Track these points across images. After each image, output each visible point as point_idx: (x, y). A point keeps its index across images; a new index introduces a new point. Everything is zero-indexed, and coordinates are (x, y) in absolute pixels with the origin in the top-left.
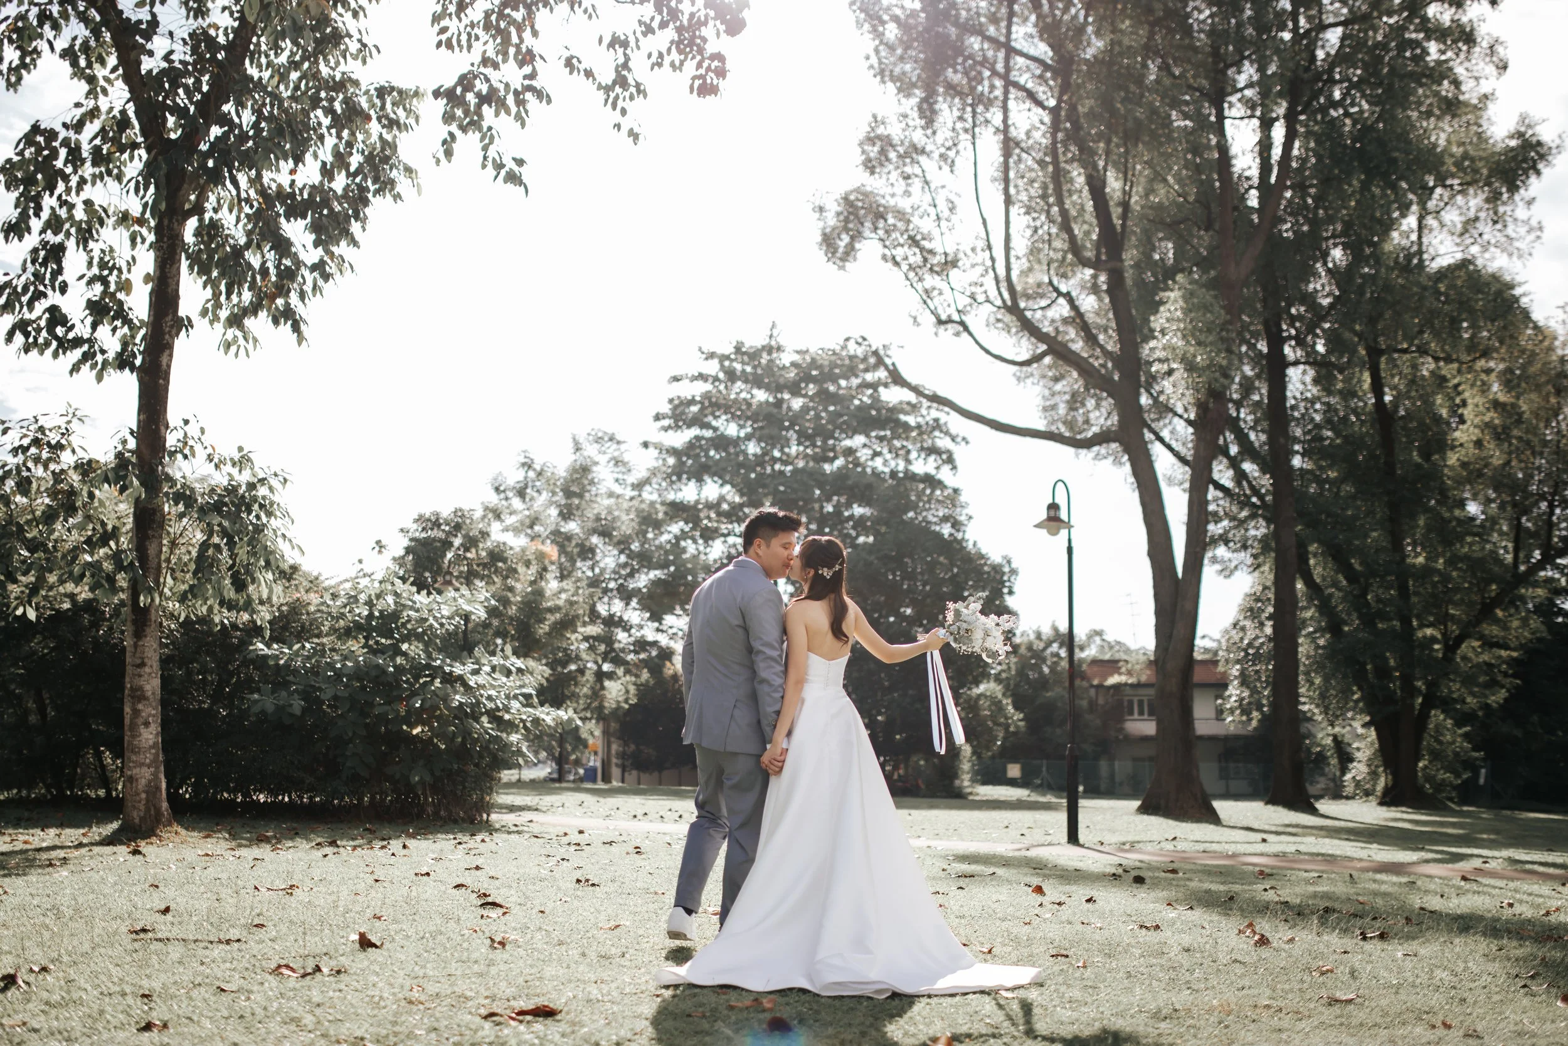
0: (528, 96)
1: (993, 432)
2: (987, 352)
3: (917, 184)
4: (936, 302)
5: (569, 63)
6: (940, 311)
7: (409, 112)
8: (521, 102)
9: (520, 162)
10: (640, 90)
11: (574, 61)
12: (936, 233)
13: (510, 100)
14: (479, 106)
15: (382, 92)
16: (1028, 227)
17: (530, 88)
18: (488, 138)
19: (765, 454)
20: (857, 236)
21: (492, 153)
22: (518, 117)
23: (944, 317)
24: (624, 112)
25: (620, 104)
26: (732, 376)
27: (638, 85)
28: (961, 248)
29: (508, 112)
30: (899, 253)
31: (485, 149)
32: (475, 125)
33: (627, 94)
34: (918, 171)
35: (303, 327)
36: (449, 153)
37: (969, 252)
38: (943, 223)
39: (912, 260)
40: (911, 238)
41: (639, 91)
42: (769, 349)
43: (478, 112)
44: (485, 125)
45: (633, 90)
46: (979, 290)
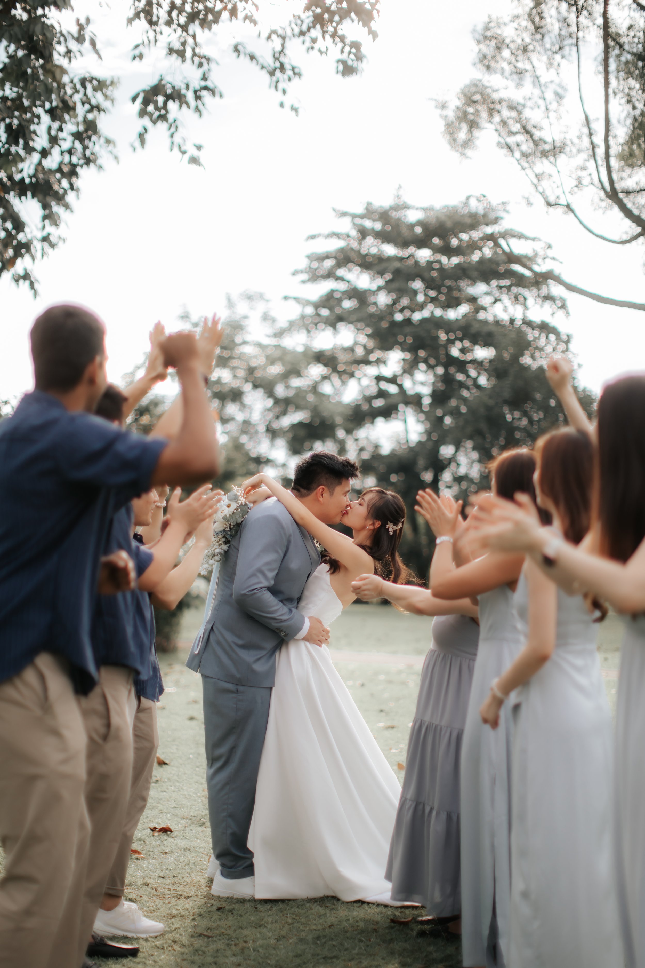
0: (204, 93)
1: (595, 302)
2: (590, 231)
3: (528, 80)
4: (545, 184)
5: (236, 49)
6: (548, 193)
7: (106, 97)
8: (198, 97)
9: (199, 148)
10: (297, 74)
11: (240, 48)
12: (545, 123)
13: (190, 96)
14: (165, 103)
15: (83, 82)
16: (628, 114)
17: (206, 88)
18: (174, 126)
19: (395, 303)
20: (473, 125)
21: (177, 139)
22: (197, 109)
23: (552, 199)
24: (284, 92)
25: (281, 86)
26: (363, 233)
27: (293, 69)
28: (568, 136)
29: (188, 106)
30: (511, 140)
31: (172, 136)
32: (163, 118)
33: (286, 77)
34: (528, 67)
35: (36, 286)
36: (143, 141)
37: (576, 141)
38: (552, 115)
39: (524, 148)
40: (524, 128)
41: (295, 74)
42: (396, 208)
43: (165, 106)
44: (171, 117)
45: (289, 73)
46: (584, 174)
